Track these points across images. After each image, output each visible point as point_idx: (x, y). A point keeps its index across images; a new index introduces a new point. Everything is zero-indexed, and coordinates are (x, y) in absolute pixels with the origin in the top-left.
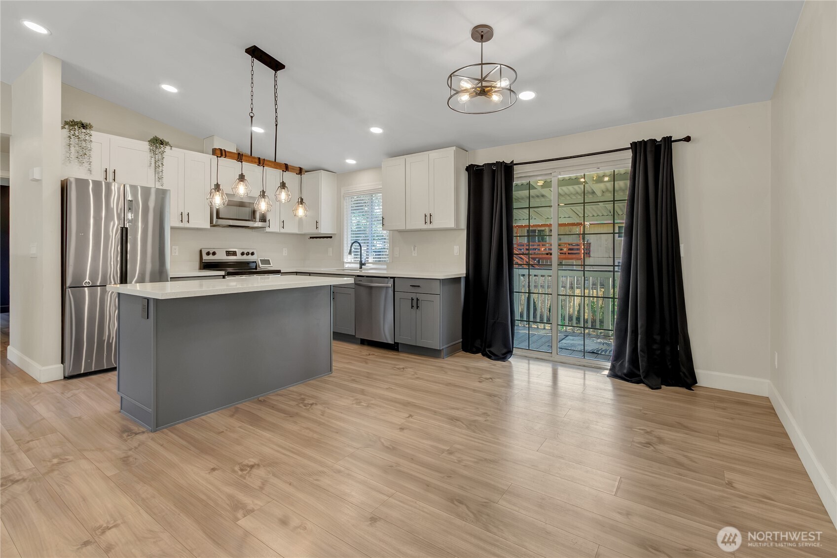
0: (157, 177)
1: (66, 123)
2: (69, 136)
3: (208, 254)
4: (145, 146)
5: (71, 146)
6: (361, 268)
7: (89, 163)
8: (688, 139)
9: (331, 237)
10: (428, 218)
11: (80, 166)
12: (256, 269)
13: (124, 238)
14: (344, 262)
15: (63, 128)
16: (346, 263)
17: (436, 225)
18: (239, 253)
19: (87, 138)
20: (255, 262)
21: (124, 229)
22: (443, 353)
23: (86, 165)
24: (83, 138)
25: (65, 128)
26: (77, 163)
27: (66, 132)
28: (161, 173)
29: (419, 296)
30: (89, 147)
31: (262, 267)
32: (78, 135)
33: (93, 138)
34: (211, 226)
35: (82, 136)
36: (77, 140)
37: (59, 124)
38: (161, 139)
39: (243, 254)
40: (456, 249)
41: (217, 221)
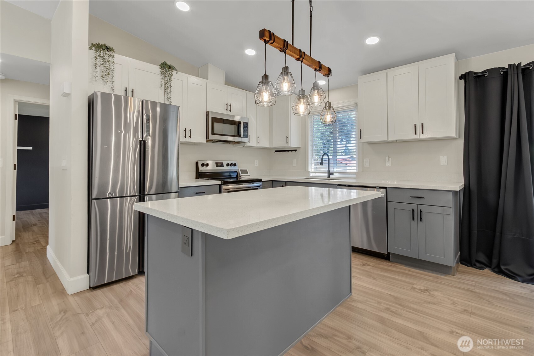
0: (166, 97)
1: (93, 45)
2: (96, 57)
3: (203, 165)
4: (157, 69)
5: (97, 66)
6: (329, 177)
7: (112, 82)
9: (295, 150)
10: (418, 128)
11: (105, 85)
12: (237, 177)
13: (142, 151)
14: (308, 172)
15: (90, 48)
16: (311, 172)
17: (427, 136)
18: (225, 165)
19: (111, 59)
20: (237, 172)
21: (142, 142)
22: (454, 269)
23: (109, 84)
24: (107, 59)
25: (92, 49)
26: (101, 82)
27: (93, 52)
28: (169, 93)
29: (420, 207)
30: (112, 67)
31: (244, 177)
32: (103, 56)
33: (115, 60)
34: (207, 141)
35: (107, 58)
36: (102, 60)
37: (87, 46)
38: (169, 64)
39: (228, 165)
40: (443, 159)
41: (211, 137)
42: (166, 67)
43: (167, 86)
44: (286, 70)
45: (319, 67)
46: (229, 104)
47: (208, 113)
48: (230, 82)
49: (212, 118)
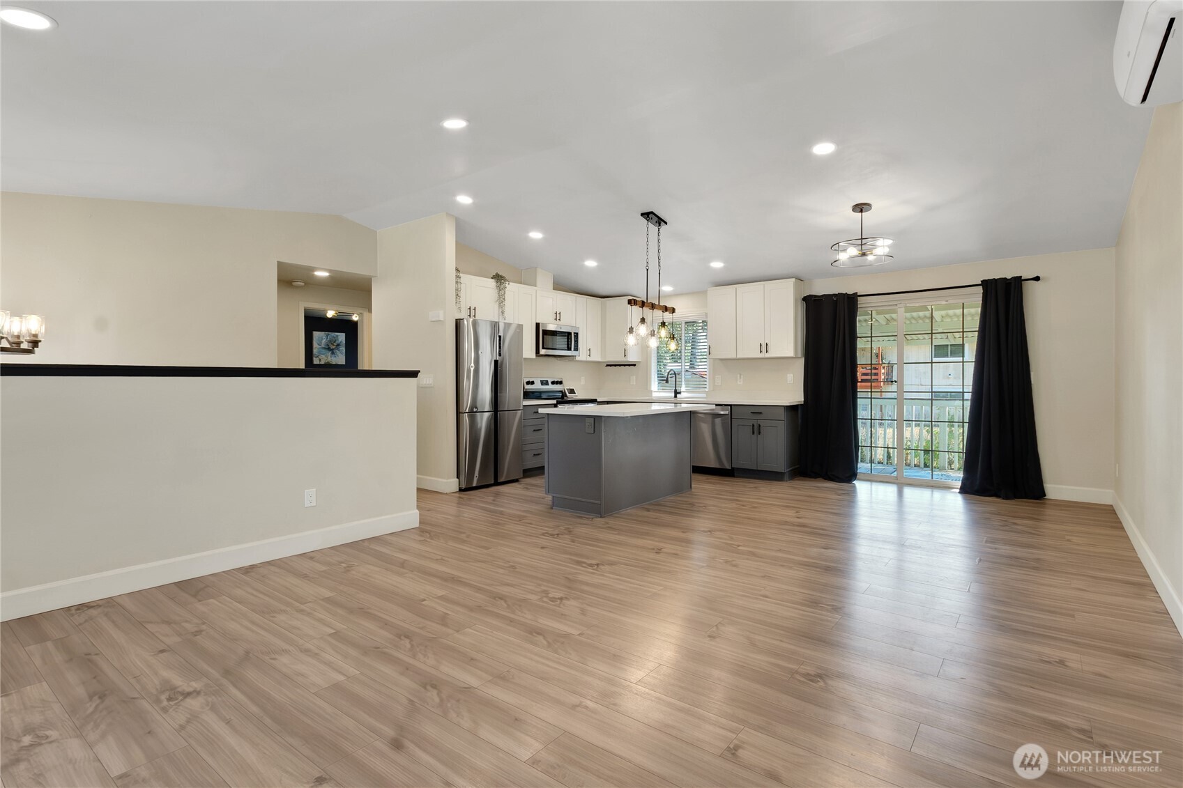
0: (502, 312)
3: (528, 383)
4: (492, 283)
7: (459, 304)
8: (1037, 279)
9: (635, 365)
10: (764, 347)
14: (652, 391)
16: (653, 393)
17: (771, 354)
18: (550, 383)
19: (458, 282)
20: (563, 391)
22: (786, 477)
28: (504, 307)
29: (759, 422)
31: (569, 396)
33: (461, 280)
34: (537, 356)
38: (502, 275)
39: (553, 383)
40: (790, 377)
41: (543, 352)
42: (498, 278)
43: (501, 300)
44: (643, 320)
45: (666, 309)
46: (558, 313)
47: (538, 325)
48: (560, 286)
49: (543, 330)
